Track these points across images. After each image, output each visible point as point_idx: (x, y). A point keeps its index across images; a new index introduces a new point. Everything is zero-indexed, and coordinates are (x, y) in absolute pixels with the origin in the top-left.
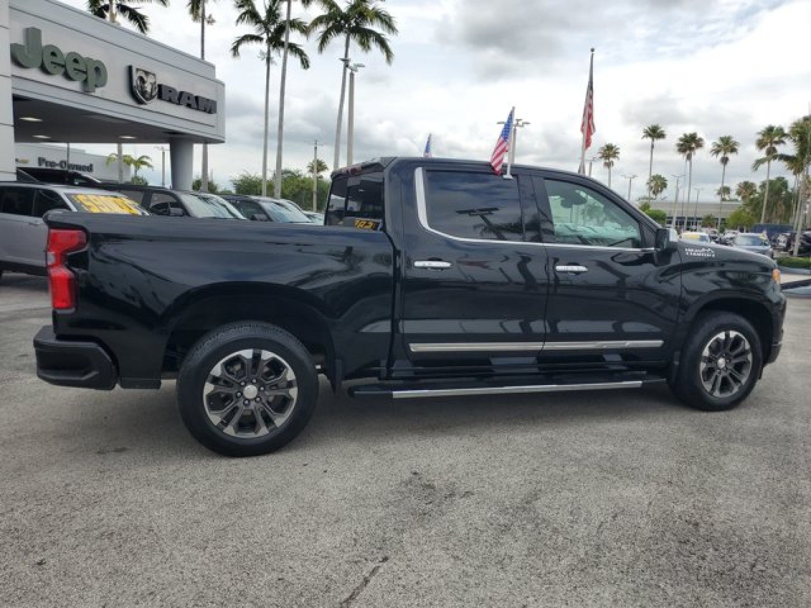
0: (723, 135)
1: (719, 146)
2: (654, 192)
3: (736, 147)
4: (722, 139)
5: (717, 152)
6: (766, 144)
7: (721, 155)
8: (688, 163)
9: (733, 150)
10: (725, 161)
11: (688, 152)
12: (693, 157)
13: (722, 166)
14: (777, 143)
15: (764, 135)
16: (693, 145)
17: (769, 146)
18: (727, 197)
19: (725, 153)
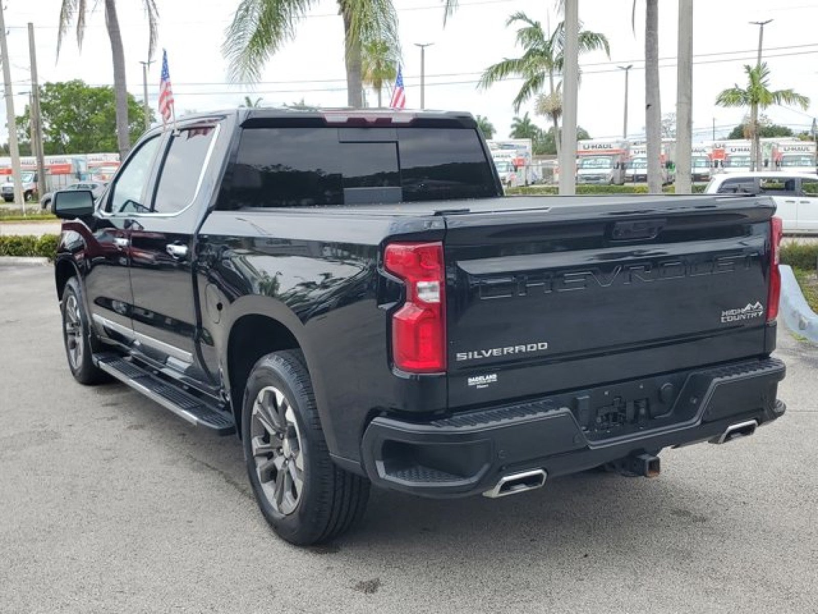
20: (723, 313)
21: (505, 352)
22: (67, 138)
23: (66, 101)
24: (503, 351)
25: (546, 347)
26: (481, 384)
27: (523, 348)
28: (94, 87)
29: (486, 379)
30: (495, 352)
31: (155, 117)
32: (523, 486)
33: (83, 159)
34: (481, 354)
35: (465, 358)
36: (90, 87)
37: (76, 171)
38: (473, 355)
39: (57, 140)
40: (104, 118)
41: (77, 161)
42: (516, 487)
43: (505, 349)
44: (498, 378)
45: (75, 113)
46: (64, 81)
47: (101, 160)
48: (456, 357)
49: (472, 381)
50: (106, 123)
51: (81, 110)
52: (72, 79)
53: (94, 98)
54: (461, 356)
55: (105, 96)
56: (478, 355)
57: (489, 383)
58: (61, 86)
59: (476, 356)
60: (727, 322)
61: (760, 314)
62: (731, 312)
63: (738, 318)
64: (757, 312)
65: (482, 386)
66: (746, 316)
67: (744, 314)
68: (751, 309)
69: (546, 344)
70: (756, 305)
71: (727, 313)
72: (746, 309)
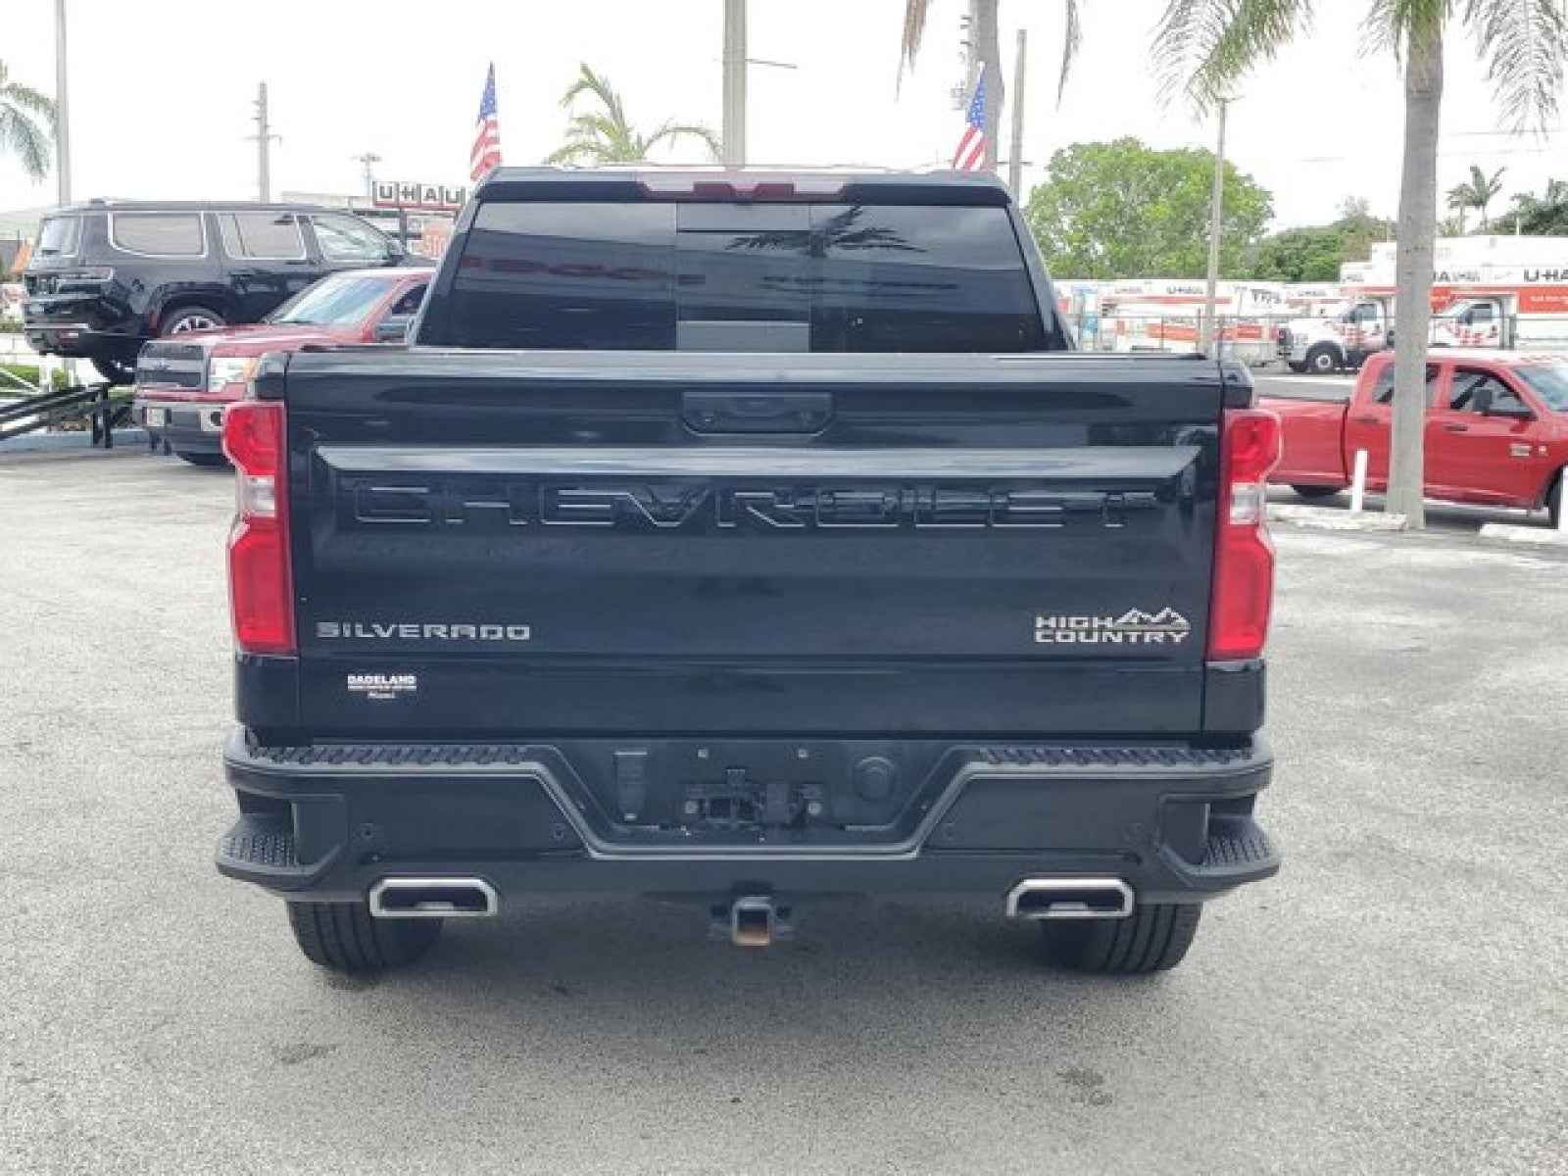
20: (1040, 622)
21: (427, 635)
22: (1100, 248)
23: (1106, 177)
24: (422, 632)
25: (526, 636)
26: (379, 691)
27: (471, 631)
28: (1160, 149)
29: (391, 682)
30: (406, 631)
31: (1274, 208)
32: (448, 906)
33: (1094, 289)
34: (373, 631)
35: (336, 633)
36: (1154, 149)
37: (1077, 312)
38: (353, 631)
39: (1080, 253)
40: (1169, 211)
41: (1081, 293)
42: (430, 906)
43: (427, 628)
44: (417, 684)
45: (1118, 203)
46: (1106, 139)
47: (1139, 290)
48: (316, 630)
49: (355, 682)
50: (1174, 222)
51: (1132, 194)
52: (1119, 136)
53: (1159, 170)
54: (329, 630)
55: (1178, 167)
56: (364, 632)
57: (397, 692)
58: (1100, 148)
59: (360, 634)
60: (1056, 643)
61: (1177, 638)
62: (1067, 621)
63: (1095, 639)
64: (1165, 631)
65: (381, 696)
66: (1126, 638)
67: (1115, 632)
68: (1141, 621)
69: (527, 630)
70: (1162, 615)
71: (1052, 622)
72: (1123, 620)
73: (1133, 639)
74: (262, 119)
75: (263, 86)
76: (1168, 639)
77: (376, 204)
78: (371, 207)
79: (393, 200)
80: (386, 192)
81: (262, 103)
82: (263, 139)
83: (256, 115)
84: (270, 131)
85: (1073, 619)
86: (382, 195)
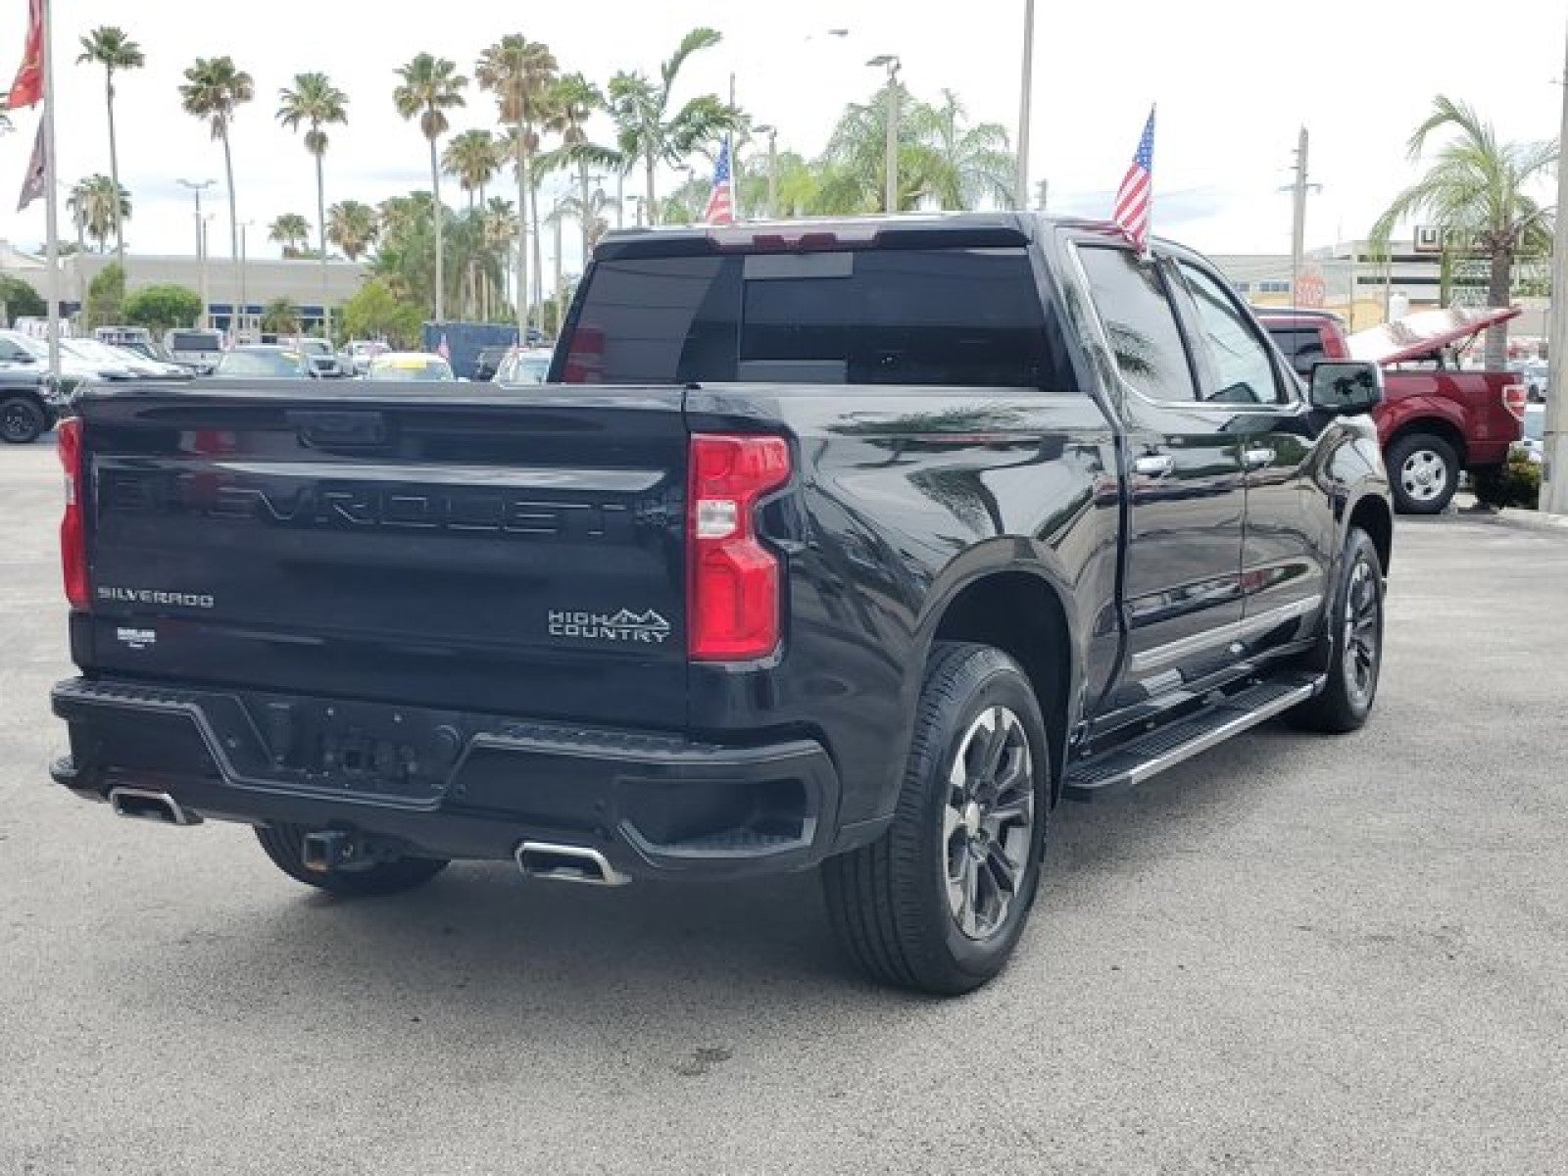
0: (303, 71)
1: (296, 99)
2: (93, 229)
3: (342, 106)
4: (302, 81)
5: (294, 117)
6: (420, 102)
7: (306, 124)
8: (219, 143)
9: (336, 114)
10: (317, 142)
11: (213, 113)
12: (232, 128)
13: (313, 158)
14: (444, 100)
15: (410, 78)
16: (227, 94)
17: (426, 108)
18: (298, 245)
19: (315, 122)
21: (156, 600)
24: (153, 597)
26: (135, 642)
27: (179, 598)
29: (141, 635)
34: (127, 594)
35: (109, 595)
38: (117, 594)
43: (156, 594)
44: (156, 638)
48: (98, 592)
56: (123, 595)
57: (145, 644)
59: (120, 596)
60: (565, 635)
61: (660, 638)
62: (572, 616)
63: (594, 635)
64: (650, 631)
65: (136, 646)
66: (619, 635)
67: (611, 629)
68: (630, 621)
69: (210, 599)
70: (646, 617)
71: (560, 616)
72: (615, 618)
73: (625, 637)
74: (1301, 169)
75: (1304, 134)
76: (653, 638)
77: (1418, 250)
78: (1411, 253)
79: (1436, 246)
80: (1429, 238)
81: (1302, 151)
82: (1300, 189)
83: (1295, 164)
84: (1309, 180)
85: (577, 615)
86: (1425, 241)
